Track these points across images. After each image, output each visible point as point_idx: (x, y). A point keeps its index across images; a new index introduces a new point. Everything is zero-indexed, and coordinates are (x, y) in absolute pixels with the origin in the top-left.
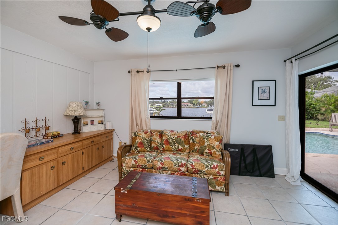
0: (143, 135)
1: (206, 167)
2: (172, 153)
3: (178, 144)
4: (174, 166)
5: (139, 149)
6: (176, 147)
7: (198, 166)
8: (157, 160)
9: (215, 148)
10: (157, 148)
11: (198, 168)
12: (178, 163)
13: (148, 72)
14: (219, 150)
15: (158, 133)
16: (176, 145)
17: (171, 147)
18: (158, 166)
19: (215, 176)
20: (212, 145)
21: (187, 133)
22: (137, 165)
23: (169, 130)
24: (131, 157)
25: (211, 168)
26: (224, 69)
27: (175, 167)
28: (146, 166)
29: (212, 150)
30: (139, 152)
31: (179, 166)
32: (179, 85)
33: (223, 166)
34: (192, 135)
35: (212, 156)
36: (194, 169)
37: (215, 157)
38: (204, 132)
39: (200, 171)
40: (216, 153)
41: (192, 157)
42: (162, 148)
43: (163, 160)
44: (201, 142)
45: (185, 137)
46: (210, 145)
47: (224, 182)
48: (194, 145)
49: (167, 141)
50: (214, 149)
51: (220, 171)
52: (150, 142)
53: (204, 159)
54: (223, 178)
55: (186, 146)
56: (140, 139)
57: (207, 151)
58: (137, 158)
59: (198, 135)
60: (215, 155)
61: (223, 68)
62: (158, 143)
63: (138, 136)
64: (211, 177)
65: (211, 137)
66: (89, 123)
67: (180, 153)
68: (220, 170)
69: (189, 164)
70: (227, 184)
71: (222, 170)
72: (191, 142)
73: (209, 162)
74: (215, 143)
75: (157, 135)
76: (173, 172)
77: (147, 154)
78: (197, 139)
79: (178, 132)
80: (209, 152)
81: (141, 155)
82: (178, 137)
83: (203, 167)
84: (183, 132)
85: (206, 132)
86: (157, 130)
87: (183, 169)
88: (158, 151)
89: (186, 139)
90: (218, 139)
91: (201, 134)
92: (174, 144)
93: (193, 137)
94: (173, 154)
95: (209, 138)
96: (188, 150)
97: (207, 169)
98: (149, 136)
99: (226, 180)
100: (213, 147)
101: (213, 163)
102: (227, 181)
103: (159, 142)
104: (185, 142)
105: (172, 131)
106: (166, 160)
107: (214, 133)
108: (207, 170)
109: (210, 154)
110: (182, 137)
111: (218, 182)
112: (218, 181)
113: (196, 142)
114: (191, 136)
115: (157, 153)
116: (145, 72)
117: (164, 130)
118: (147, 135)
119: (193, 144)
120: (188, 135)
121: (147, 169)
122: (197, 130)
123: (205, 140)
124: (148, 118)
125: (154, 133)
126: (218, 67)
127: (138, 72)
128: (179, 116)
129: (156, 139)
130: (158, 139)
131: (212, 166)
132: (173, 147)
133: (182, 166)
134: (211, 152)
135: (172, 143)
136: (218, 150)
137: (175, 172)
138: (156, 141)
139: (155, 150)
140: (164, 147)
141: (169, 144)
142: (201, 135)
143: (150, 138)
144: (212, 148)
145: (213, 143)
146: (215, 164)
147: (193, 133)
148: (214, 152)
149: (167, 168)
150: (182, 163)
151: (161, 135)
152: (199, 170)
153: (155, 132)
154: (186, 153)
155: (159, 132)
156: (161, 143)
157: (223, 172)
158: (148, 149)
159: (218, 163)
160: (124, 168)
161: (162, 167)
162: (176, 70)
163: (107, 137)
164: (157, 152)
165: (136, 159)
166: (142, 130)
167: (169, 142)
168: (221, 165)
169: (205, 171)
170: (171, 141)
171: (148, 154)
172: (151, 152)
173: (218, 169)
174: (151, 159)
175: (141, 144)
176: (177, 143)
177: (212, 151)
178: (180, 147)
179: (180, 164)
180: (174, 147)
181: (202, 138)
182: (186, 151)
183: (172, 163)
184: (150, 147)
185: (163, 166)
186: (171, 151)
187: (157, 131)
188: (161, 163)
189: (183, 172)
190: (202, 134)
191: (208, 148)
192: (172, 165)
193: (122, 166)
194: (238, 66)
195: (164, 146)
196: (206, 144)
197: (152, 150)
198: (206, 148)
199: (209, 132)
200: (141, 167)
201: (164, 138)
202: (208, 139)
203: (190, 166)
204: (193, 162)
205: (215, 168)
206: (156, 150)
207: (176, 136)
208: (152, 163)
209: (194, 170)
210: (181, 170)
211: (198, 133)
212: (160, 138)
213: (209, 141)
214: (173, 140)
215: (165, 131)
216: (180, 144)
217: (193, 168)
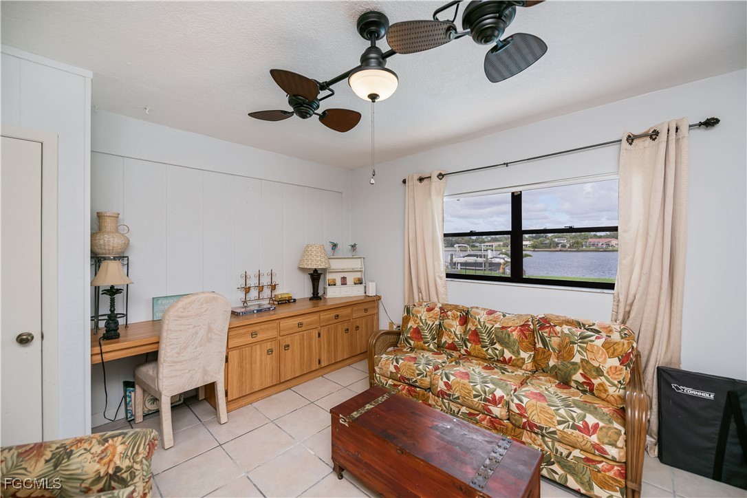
0: (423, 314)
1: (560, 423)
2: (486, 364)
3: (501, 345)
4: (476, 396)
5: (412, 342)
6: (497, 352)
7: (535, 412)
8: (439, 374)
9: (603, 375)
10: (453, 347)
11: (536, 417)
12: (485, 393)
13: (440, 177)
14: (620, 382)
15: (459, 313)
16: (497, 346)
17: (485, 349)
18: (439, 389)
19: (590, 456)
20: (596, 364)
21: (528, 321)
22: (399, 375)
23: (485, 309)
24: (390, 356)
25: (575, 427)
26: (654, 140)
27: (476, 400)
28: (416, 381)
29: (595, 378)
30: (412, 349)
31: (486, 400)
32: (516, 200)
33: (619, 433)
34: (542, 327)
35: (593, 395)
36: (525, 417)
37: (603, 400)
38: (578, 324)
39: (541, 428)
40: (606, 391)
41: (532, 384)
42: (465, 348)
43: (452, 378)
44: (565, 351)
45: (521, 331)
46: (588, 362)
47: (623, 481)
48: (547, 354)
49: (476, 334)
50: (602, 378)
51: (603, 443)
52: (440, 331)
53: (563, 400)
54: (616, 468)
55: (523, 355)
56: (415, 321)
57: (578, 377)
58: (401, 361)
59: (558, 329)
60: (604, 396)
61: (651, 137)
62: (456, 335)
63: (413, 315)
64: (576, 453)
65: (593, 341)
66: (339, 282)
67: (505, 370)
68: (606, 441)
69: (512, 401)
70: (633, 491)
71: (614, 445)
72: (540, 345)
73: (574, 409)
74: (605, 359)
75: (455, 317)
76: (472, 411)
77: (426, 356)
78: (554, 341)
79: (504, 316)
80: (584, 382)
81: (410, 357)
82: (503, 328)
83: (551, 419)
84: (519, 316)
85: (584, 325)
86: (456, 306)
87: (497, 411)
88: (455, 354)
89: (526, 337)
90: (615, 350)
91: (566, 329)
92: (492, 343)
93: (545, 335)
94: (486, 368)
95: (587, 343)
96: (529, 364)
97: (561, 427)
98: (434, 317)
99: (629, 477)
100: (599, 372)
101: (585, 416)
102: (632, 481)
103: (457, 333)
104: (521, 342)
105: (491, 313)
106: (459, 379)
107: (611, 331)
108: (563, 431)
109: (588, 388)
110: (514, 330)
111: (599, 474)
112: (599, 471)
113: (553, 349)
114: (539, 329)
115: (448, 358)
116: (435, 178)
117: (472, 308)
118: (431, 314)
119: (544, 352)
120: (532, 327)
121: (418, 389)
122: (558, 317)
123: (575, 346)
124: (441, 278)
125: (449, 313)
126: (631, 139)
127: (421, 180)
128: (517, 276)
129: (452, 326)
130: (456, 328)
131: (580, 424)
132: (490, 351)
133: (495, 402)
134: (591, 385)
135: (487, 342)
136: (616, 382)
137: (477, 412)
138: (452, 330)
139: (448, 351)
140: (469, 347)
141: (480, 342)
142: (566, 331)
143: (437, 323)
144: (594, 373)
145: (600, 360)
146: (591, 420)
147: (544, 323)
148: (601, 384)
149: (458, 398)
150: (494, 396)
151: (465, 318)
152: (538, 425)
153: (451, 310)
154: (520, 372)
155: (461, 311)
156: (463, 336)
157: (617, 450)
158: (431, 346)
159: (602, 420)
160: (377, 375)
161: (448, 392)
162: (507, 164)
163: (366, 310)
164: (451, 356)
165: (397, 363)
166: (425, 304)
167: (479, 339)
168: (609, 428)
169: (554, 433)
170: (485, 336)
172: (436, 353)
173: (599, 439)
174: (427, 369)
175: (417, 331)
176: (499, 342)
177: (596, 382)
178: (507, 355)
179: (490, 397)
180: (492, 351)
181: (567, 340)
182: (524, 367)
183: (471, 388)
184: (436, 341)
185: (449, 390)
186: (484, 359)
187: (456, 308)
188: (446, 384)
189: (497, 417)
190: (569, 330)
191: (581, 371)
192: (469, 393)
193: (374, 371)
194: (711, 123)
195: (469, 345)
196: (577, 359)
197: (440, 348)
198: (575, 371)
199: (594, 324)
200: (407, 381)
201: (470, 326)
202: (585, 345)
203: (513, 407)
204: (525, 400)
205: (586, 430)
206: (451, 352)
207: (497, 325)
208: (428, 379)
209: (524, 420)
210: (490, 411)
211: (560, 324)
212: (462, 324)
213: (586, 350)
214: (489, 333)
215: (473, 310)
216: (507, 348)
217: (521, 415)
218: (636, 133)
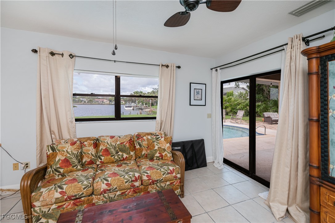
0: (69, 148)
1: (163, 174)
2: (116, 165)
3: (122, 152)
4: (126, 182)
5: (62, 170)
6: (120, 156)
7: (154, 175)
8: (100, 181)
9: (166, 151)
10: (91, 162)
11: (155, 178)
12: (131, 178)
13: (71, 57)
14: (170, 151)
15: (92, 142)
16: (120, 153)
17: (113, 157)
18: (102, 190)
19: (172, 182)
20: (163, 147)
21: (131, 137)
22: (65, 197)
23: (108, 136)
24: (51, 187)
25: (168, 173)
26: (167, 68)
27: (127, 184)
28: (83, 194)
29: (163, 153)
30: (63, 175)
31: (132, 181)
32: (118, 80)
33: (179, 169)
34: (138, 139)
35: (163, 159)
36: (151, 179)
37: (166, 160)
38: (151, 134)
39: (157, 181)
40: (167, 156)
41: (143, 165)
42: (100, 160)
43: (109, 179)
44: (150, 146)
45: (130, 142)
46: (160, 148)
47: (180, 184)
48: (141, 150)
49: (107, 152)
50: (166, 152)
51: (177, 174)
52: (80, 157)
53: (159, 166)
54: (179, 181)
55: (132, 153)
56: (62, 155)
57: (157, 155)
58: (65, 187)
59: (145, 138)
60: (166, 158)
61: (166, 67)
62: (92, 155)
63: (59, 151)
64: (168, 183)
65: (160, 139)
67: (126, 163)
68: (177, 173)
69: (144, 175)
70: (182, 186)
71: (179, 173)
72: (138, 147)
73: (164, 167)
74: (166, 145)
75: (90, 145)
76: (123, 191)
77: (79, 174)
78: (145, 143)
79: (120, 137)
80: (160, 156)
81: (69, 180)
82: (121, 143)
83: (160, 174)
84: (126, 136)
85: (153, 134)
86: (88, 138)
87: (137, 184)
88: (94, 166)
89: (132, 145)
90: (168, 141)
91: (149, 137)
92: (117, 152)
93: (140, 141)
94: (119, 166)
95: (159, 141)
96: (134, 158)
97: (164, 176)
98: (78, 148)
99: (181, 182)
100: (164, 150)
101: (168, 168)
102: (182, 183)
103: (93, 153)
104: (130, 148)
105: (112, 137)
106: (114, 178)
107: (162, 134)
108: (165, 177)
109: (161, 157)
110: (127, 143)
111: (174, 186)
112: (174, 185)
113: (144, 147)
114: (137, 140)
115: (94, 170)
116: (66, 56)
117: (100, 137)
118: (75, 146)
119: (140, 149)
120: (133, 140)
121: (83, 199)
122: (143, 133)
123: (155, 143)
124: (72, 122)
125: (85, 143)
126: (162, 65)
127: (52, 54)
128: (118, 117)
129: (89, 150)
130: (91, 150)
131: (169, 171)
132: (116, 157)
133: (136, 180)
134: (162, 156)
135: (114, 152)
136: (169, 152)
137: (127, 190)
138: (90, 153)
139: (89, 166)
140: (103, 159)
141: (110, 154)
142: (150, 138)
143: (80, 151)
144: (163, 151)
145: (164, 146)
146: (171, 168)
147: (139, 136)
148: (166, 154)
149: (116, 188)
150: (136, 177)
151: (96, 143)
152: (156, 180)
153: (86, 141)
154: (132, 162)
155: (93, 140)
156: (96, 154)
158: (79, 167)
159: (173, 166)
160: (36, 209)
161: (109, 189)
162: (115, 61)
164: (94, 168)
165: (62, 188)
166: (64, 141)
167: (109, 152)
168: (177, 168)
169: (162, 179)
170: (113, 150)
171: (82, 175)
172: (83, 171)
173: (175, 174)
175: (66, 162)
176: (120, 151)
177: (163, 154)
178: (125, 156)
179: (134, 179)
180: (117, 156)
181: (151, 141)
182: (132, 159)
183: (123, 179)
184: (81, 163)
185: (109, 187)
186: (113, 162)
187: (89, 139)
188: (107, 184)
189: (137, 187)
190: (151, 137)
191: (158, 152)
192: (123, 182)
193: (32, 206)
194: (179, 67)
195: (103, 158)
196: (156, 148)
197: (84, 167)
198: (156, 152)
199: (156, 133)
200: (73, 198)
201: (102, 147)
202: (158, 142)
203: (145, 178)
204: (148, 172)
205: (172, 173)
206: (91, 165)
207: (118, 143)
208: (91, 188)
209: (151, 181)
210: (135, 186)
211: (145, 136)
212: (95, 148)
213: (159, 143)
214: (115, 148)
215: (101, 138)
216: (124, 152)
217: (149, 179)
218: (163, 64)
